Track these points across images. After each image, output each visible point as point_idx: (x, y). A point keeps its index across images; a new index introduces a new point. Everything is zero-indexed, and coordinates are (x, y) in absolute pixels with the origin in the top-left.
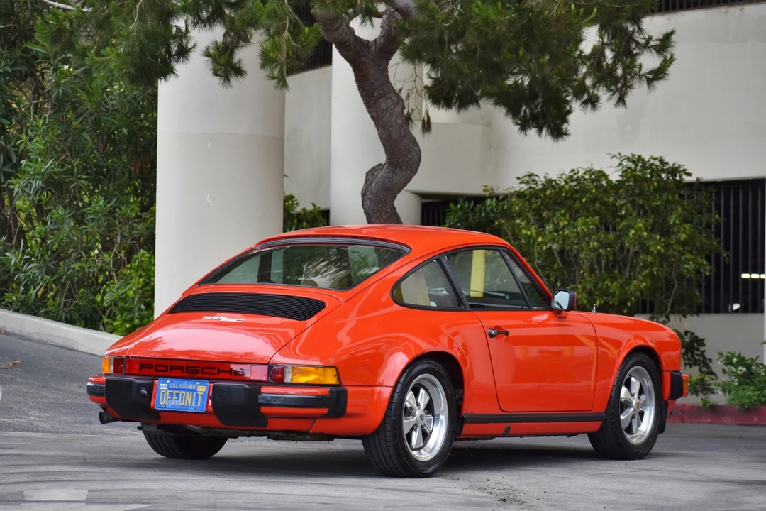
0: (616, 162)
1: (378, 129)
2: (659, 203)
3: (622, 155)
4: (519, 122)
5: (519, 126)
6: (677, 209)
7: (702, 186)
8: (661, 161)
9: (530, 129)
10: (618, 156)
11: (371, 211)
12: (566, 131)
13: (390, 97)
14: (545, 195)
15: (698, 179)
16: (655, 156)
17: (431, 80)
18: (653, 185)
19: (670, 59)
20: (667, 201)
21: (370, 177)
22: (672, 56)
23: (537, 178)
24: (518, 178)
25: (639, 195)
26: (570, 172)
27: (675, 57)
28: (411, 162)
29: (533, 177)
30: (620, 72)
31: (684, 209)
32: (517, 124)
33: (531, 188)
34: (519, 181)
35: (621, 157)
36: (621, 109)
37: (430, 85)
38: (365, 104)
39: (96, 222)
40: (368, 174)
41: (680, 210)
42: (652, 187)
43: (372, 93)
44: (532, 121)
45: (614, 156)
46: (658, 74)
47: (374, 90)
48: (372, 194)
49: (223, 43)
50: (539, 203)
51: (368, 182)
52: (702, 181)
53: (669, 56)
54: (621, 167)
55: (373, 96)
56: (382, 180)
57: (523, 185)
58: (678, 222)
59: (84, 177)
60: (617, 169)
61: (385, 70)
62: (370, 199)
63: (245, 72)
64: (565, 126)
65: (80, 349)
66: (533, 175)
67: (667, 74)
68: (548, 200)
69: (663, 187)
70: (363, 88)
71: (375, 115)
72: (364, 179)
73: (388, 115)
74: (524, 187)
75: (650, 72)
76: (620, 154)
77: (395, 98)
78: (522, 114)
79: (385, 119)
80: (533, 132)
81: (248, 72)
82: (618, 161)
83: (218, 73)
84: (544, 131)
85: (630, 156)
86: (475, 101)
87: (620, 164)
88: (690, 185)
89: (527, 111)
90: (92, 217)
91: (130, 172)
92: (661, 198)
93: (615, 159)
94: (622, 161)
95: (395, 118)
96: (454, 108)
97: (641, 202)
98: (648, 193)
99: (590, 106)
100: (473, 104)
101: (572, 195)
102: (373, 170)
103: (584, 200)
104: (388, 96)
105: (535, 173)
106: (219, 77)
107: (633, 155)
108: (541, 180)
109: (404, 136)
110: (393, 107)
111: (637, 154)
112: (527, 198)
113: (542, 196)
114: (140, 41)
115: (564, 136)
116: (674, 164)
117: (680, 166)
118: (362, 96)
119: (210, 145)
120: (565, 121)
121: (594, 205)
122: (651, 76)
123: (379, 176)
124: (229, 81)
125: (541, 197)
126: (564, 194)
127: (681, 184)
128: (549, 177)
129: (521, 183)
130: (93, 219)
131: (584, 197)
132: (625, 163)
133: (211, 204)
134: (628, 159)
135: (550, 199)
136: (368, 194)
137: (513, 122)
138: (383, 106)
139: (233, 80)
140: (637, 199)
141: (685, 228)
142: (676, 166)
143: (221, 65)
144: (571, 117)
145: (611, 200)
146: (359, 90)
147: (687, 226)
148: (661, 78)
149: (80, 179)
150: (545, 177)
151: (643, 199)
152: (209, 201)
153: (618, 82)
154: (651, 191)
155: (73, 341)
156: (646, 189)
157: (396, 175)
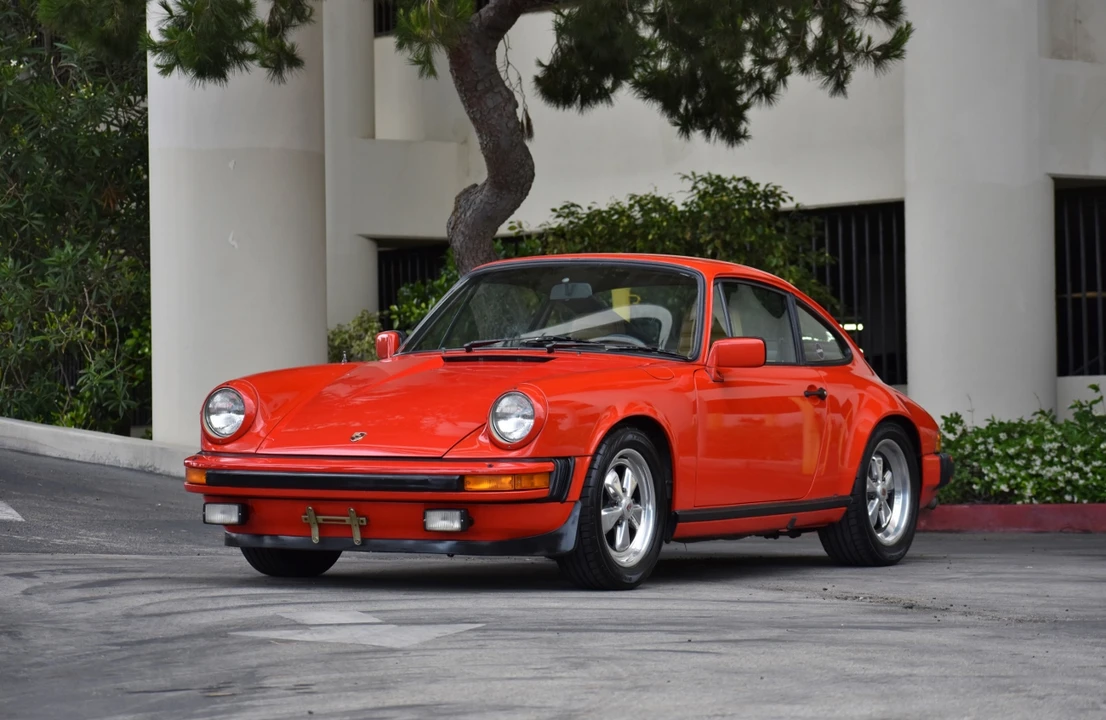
0: (689, 184)
1: (481, 137)
2: (753, 238)
3: (697, 174)
4: (680, 122)
5: (678, 128)
6: (777, 246)
7: (803, 214)
8: (747, 182)
9: (694, 130)
10: (691, 177)
11: (464, 250)
12: (745, 131)
13: (500, 92)
14: (593, 233)
15: (797, 205)
16: (738, 176)
17: (542, 69)
18: (744, 214)
19: (907, 29)
20: (763, 237)
21: (462, 202)
22: (909, 25)
23: (579, 210)
24: (554, 210)
25: (725, 229)
26: (630, 199)
27: (913, 26)
28: (522, 181)
29: (573, 209)
30: (835, 48)
31: (785, 247)
32: (676, 124)
33: (571, 222)
34: (555, 214)
35: (695, 177)
36: (839, 99)
37: (540, 76)
38: (463, 102)
39: (62, 277)
40: (458, 199)
41: (781, 247)
42: (743, 217)
43: (476, 87)
44: (696, 121)
45: (685, 177)
46: (892, 50)
47: (478, 82)
48: (467, 226)
49: (270, 22)
50: (586, 243)
51: (461, 210)
52: (802, 208)
53: (905, 26)
54: (695, 191)
55: (476, 90)
56: (482, 207)
57: (560, 220)
58: (782, 263)
59: (37, 215)
60: (691, 194)
61: (493, 54)
62: (463, 233)
63: (303, 62)
64: (743, 126)
65: (48, 453)
66: (573, 205)
67: (903, 51)
68: (597, 239)
69: (756, 218)
70: (462, 80)
71: (478, 116)
72: (453, 205)
73: (496, 116)
74: (563, 222)
75: (879, 48)
76: (693, 174)
77: (505, 93)
78: (682, 110)
79: (493, 122)
80: (697, 135)
81: (306, 62)
82: (691, 183)
83: (268, 62)
84: (714, 132)
85: (706, 175)
86: (604, 95)
87: (694, 188)
88: (787, 213)
89: (690, 107)
90: (57, 270)
91: (99, 208)
92: (755, 232)
93: (686, 180)
94: (696, 183)
95: (505, 119)
96: (574, 106)
97: (728, 237)
98: (737, 225)
99: (764, 98)
100: (601, 99)
101: (630, 232)
102: (467, 192)
103: (650, 237)
104: (496, 90)
105: (576, 203)
106: (266, 70)
107: (710, 174)
108: (584, 211)
109: (516, 145)
110: (503, 105)
111: (715, 173)
112: (568, 237)
113: (590, 233)
114: (217, 17)
115: (742, 140)
116: (767, 186)
117: (776, 188)
118: (460, 91)
119: (231, 165)
120: (742, 118)
121: (664, 242)
122: (879, 53)
123: (478, 201)
124: (281, 74)
125: (588, 235)
126: (621, 230)
127: (777, 214)
128: (595, 207)
129: (558, 216)
130: (56, 275)
131: (649, 234)
132: (702, 186)
133: (236, 246)
134: (704, 180)
135: (601, 238)
136: (460, 226)
137: (671, 122)
138: (490, 104)
139: (287, 74)
140: (722, 233)
141: (790, 272)
142: (771, 188)
143: (272, 52)
144: (749, 113)
145: (688, 236)
146: (456, 82)
147: (793, 268)
148: (897, 56)
149: (33, 218)
150: (589, 208)
151: (731, 235)
152: (234, 243)
153: (833, 62)
154: (742, 222)
155: (36, 442)
156: (734, 220)
157: (501, 199)
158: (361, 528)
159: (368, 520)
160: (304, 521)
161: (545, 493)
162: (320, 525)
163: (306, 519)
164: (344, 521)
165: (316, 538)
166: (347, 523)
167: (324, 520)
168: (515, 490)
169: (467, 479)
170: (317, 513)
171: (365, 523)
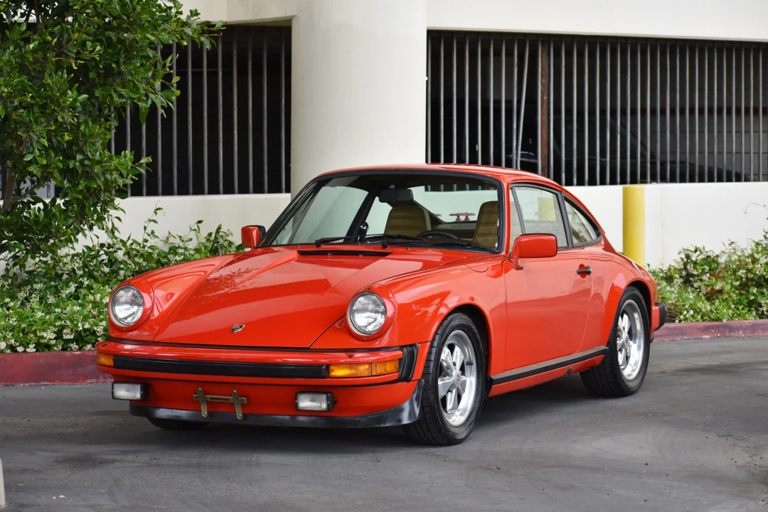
158: (243, 406)
159: (248, 399)
160: (194, 399)
161: (395, 376)
162: (208, 402)
163: (196, 397)
164: (228, 400)
165: (205, 413)
166: (231, 401)
167: (211, 398)
168: (372, 376)
169: (332, 368)
170: (206, 393)
171: (246, 402)
